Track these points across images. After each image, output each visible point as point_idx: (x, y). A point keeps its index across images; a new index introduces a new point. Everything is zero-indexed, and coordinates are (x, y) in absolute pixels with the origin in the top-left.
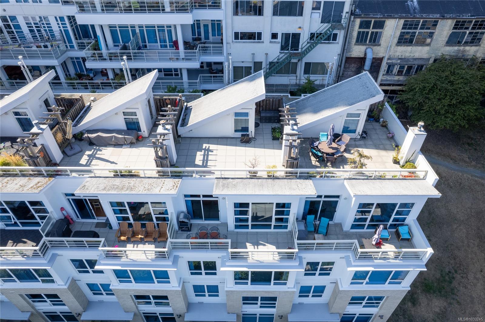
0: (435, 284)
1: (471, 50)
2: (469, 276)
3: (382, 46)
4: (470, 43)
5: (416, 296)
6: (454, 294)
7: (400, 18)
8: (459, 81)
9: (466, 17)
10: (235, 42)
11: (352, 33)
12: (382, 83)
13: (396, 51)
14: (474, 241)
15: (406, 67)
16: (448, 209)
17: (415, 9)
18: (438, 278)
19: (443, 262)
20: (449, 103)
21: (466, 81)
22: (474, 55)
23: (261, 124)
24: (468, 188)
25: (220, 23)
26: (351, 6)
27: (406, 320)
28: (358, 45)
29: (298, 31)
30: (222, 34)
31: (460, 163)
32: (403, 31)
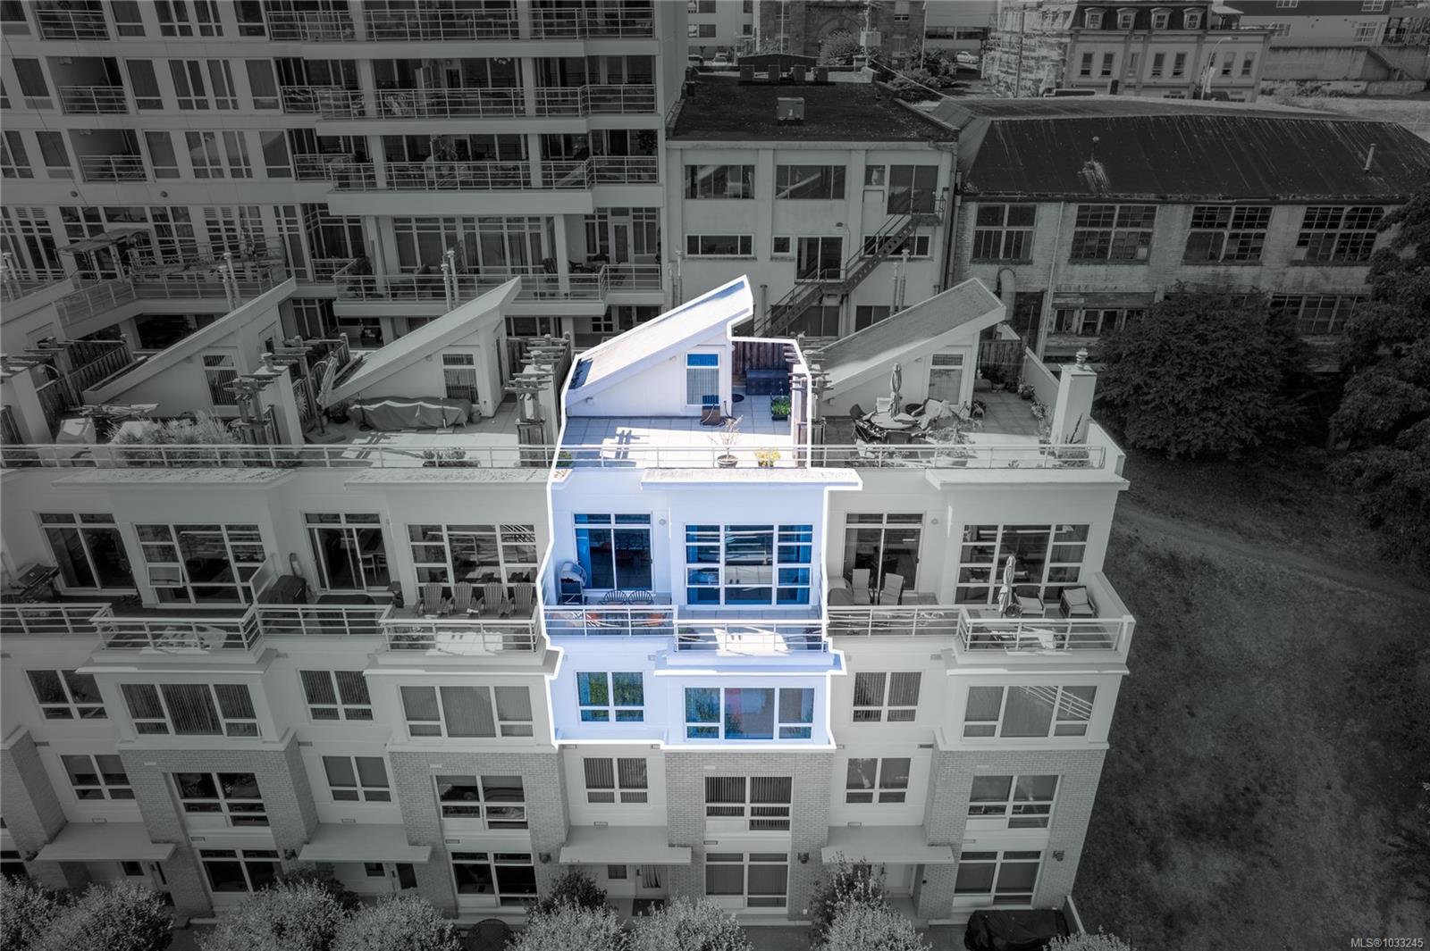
0: (1212, 819)
1: (1244, 276)
2: (1298, 797)
3: (1035, 264)
4: (1238, 258)
5: (1162, 847)
6: (1261, 842)
7: (1068, 201)
8: (1218, 334)
9: (1215, 199)
10: (690, 259)
11: (962, 235)
12: (1049, 354)
13: (1072, 277)
14: (1305, 715)
15: (1102, 314)
16: (1235, 643)
17: (1099, 183)
18: (1217, 803)
19: (1230, 767)
20: (1203, 385)
21: (1234, 334)
22: (1254, 287)
23: (746, 398)
24: (1283, 594)
25: (654, 224)
26: (953, 175)
27: (1139, 903)
28: (979, 263)
29: (835, 233)
30: (659, 245)
31: (1263, 543)
32: (1080, 229)
